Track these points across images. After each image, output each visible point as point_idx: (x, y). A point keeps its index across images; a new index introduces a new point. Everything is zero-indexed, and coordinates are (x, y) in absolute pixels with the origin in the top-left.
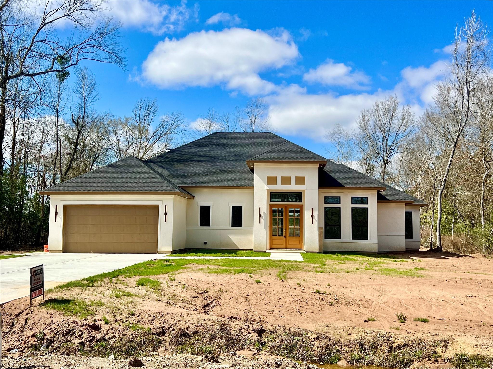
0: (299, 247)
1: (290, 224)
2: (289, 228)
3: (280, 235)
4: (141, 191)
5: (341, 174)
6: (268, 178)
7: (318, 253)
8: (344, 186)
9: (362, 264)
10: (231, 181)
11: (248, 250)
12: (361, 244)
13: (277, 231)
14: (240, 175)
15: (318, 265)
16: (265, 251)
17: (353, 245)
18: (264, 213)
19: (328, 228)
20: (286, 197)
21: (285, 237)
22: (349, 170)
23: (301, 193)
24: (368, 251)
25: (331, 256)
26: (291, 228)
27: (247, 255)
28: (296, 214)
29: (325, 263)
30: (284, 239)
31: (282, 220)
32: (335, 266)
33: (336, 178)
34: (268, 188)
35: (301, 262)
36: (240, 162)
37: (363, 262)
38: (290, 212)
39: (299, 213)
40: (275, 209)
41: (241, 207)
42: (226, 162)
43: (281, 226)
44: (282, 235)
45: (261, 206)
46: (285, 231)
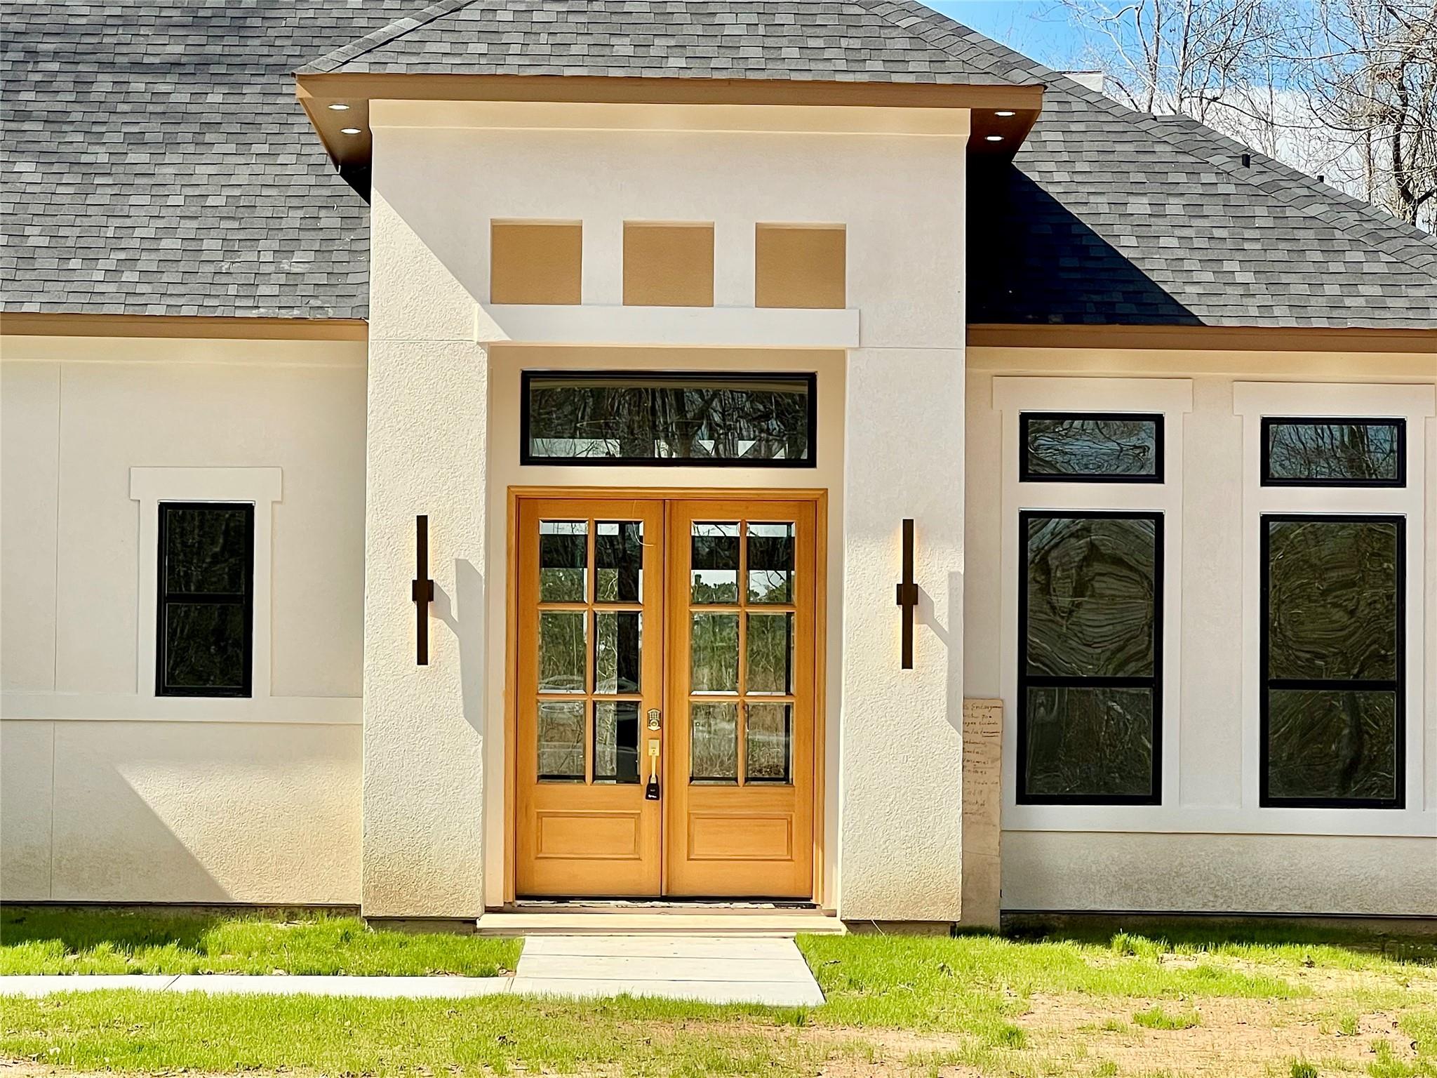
0: (782, 880)
1: (705, 673)
2: (695, 709)
3: (609, 768)
5: (1174, 207)
6: (504, 236)
7: (956, 930)
8: (1194, 321)
9: (1351, 1029)
10: (148, 262)
11: (311, 910)
12: (1337, 843)
13: (580, 739)
14: (239, 209)
15: (948, 1044)
16: (473, 922)
17: (1270, 857)
18: (463, 567)
19: (1045, 705)
20: (672, 417)
21: (654, 791)
22: (1243, 174)
23: (811, 379)
24: (1402, 910)
25: (1068, 962)
26: (709, 711)
27: (305, 960)
28: (761, 581)
29: (1020, 1023)
30: (649, 809)
31: (627, 630)
32: (1109, 1049)
33: (1127, 246)
34: (498, 335)
35: (800, 1018)
36: (236, 88)
37: (1354, 1008)
38: (699, 562)
39: (787, 565)
40: (566, 529)
41: (248, 509)
42: (104, 83)
43: (621, 688)
44: (627, 772)
45: (434, 505)
46: (655, 735)
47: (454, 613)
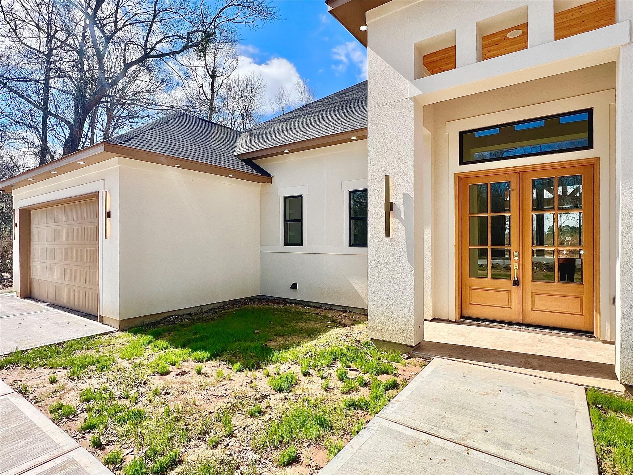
0: (578, 322)
16: (412, 347)
18: (406, 196)
21: (516, 283)
30: (515, 290)
34: (417, 92)
45: (393, 171)
46: (516, 261)
47: (402, 216)
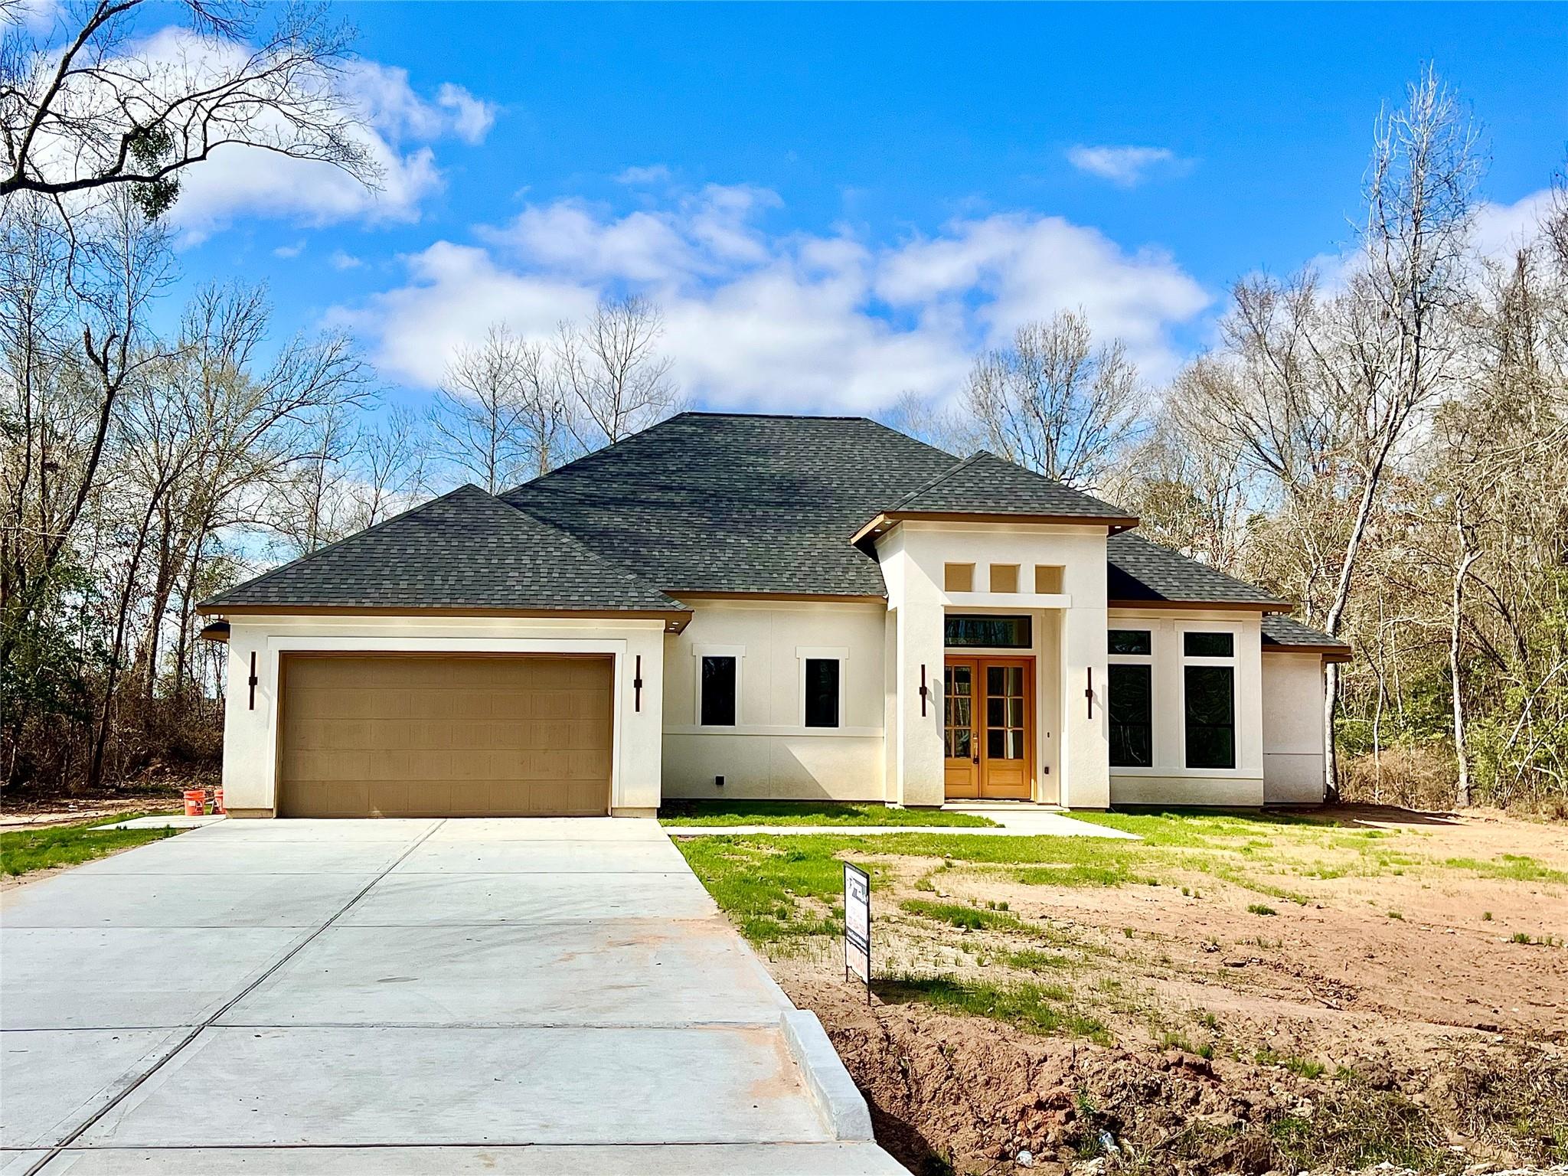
0: (1020, 792)
3: (960, 752)
4: (561, 608)
6: (949, 567)
7: (1108, 811)
8: (1165, 599)
10: (800, 575)
12: (1212, 782)
16: (938, 807)
17: (1189, 785)
18: (933, 682)
21: (976, 761)
23: (1030, 618)
24: (1235, 804)
30: (974, 767)
34: (949, 603)
41: (836, 662)
45: (926, 661)
46: (976, 741)
47: (931, 698)
